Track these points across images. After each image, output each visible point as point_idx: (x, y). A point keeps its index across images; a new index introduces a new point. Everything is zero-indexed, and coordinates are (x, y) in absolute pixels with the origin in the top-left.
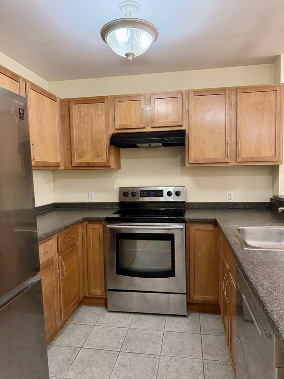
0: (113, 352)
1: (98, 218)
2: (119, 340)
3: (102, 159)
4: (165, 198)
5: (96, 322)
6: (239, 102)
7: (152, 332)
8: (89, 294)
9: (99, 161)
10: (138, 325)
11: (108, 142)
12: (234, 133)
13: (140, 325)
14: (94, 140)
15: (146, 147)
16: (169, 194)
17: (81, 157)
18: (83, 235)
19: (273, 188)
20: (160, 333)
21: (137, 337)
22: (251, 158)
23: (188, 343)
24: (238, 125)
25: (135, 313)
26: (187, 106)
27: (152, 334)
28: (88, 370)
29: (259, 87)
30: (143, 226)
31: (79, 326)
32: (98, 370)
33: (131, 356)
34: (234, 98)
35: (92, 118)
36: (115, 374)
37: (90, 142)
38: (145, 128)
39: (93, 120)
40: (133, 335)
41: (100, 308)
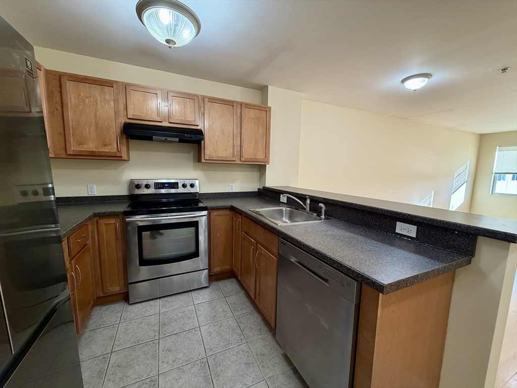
0: (152, 342)
1: (114, 212)
2: (153, 328)
3: (112, 149)
4: (181, 190)
5: (119, 319)
6: (243, 114)
7: (184, 309)
8: (104, 294)
9: (107, 150)
10: (168, 307)
11: (119, 131)
12: (239, 138)
13: (170, 307)
14: (99, 126)
15: (162, 141)
16: (184, 186)
17: (81, 144)
18: (93, 232)
19: (260, 181)
20: (192, 308)
21: (171, 319)
22: (251, 159)
23: (218, 308)
24: (242, 132)
25: (160, 298)
26: (202, 109)
27: (185, 311)
28: (130, 373)
29: (253, 106)
30: (168, 216)
31: (99, 331)
32: (142, 367)
33: (173, 338)
34: (239, 111)
35: (96, 101)
36: (163, 362)
37: (93, 128)
38: (162, 122)
39: (97, 104)
40: (166, 318)
41: (118, 304)
